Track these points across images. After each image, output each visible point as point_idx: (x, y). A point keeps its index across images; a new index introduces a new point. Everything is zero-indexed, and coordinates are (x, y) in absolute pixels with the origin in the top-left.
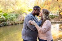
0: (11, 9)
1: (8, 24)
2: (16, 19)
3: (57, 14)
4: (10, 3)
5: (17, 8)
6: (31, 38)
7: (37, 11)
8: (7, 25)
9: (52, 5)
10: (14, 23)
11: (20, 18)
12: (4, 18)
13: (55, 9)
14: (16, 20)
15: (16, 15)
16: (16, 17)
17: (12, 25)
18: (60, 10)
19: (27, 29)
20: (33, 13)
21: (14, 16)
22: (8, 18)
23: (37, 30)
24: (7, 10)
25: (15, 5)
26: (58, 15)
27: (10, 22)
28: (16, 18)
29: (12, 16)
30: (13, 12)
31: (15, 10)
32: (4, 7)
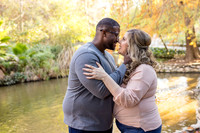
0: (39, 31)
1: (28, 79)
2: (53, 61)
3: (181, 46)
4: (34, 13)
5: (57, 28)
6: (91, 122)
7: (108, 34)
8: (26, 82)
9: (165, 17)
10: (48, 73)
11: (67, 58)
12: (16, 58)
13: (175, 29)
14: (53, 67)
15: (54, 51)
16: (53, 55)
17: (40, 80)
18: (191, 32)
19: (80, 94)
20: (96, 42)
21: (48, 52)
22: (28, 58)
23: (111, 96)
24: (26, 34)
25: (51, 18)
26: (185, 49)
27: (34, 71)
28: (54, 59)
29: (40, 54)
30: (44, 41)
31: (50, 35)
32: (15, 25)
